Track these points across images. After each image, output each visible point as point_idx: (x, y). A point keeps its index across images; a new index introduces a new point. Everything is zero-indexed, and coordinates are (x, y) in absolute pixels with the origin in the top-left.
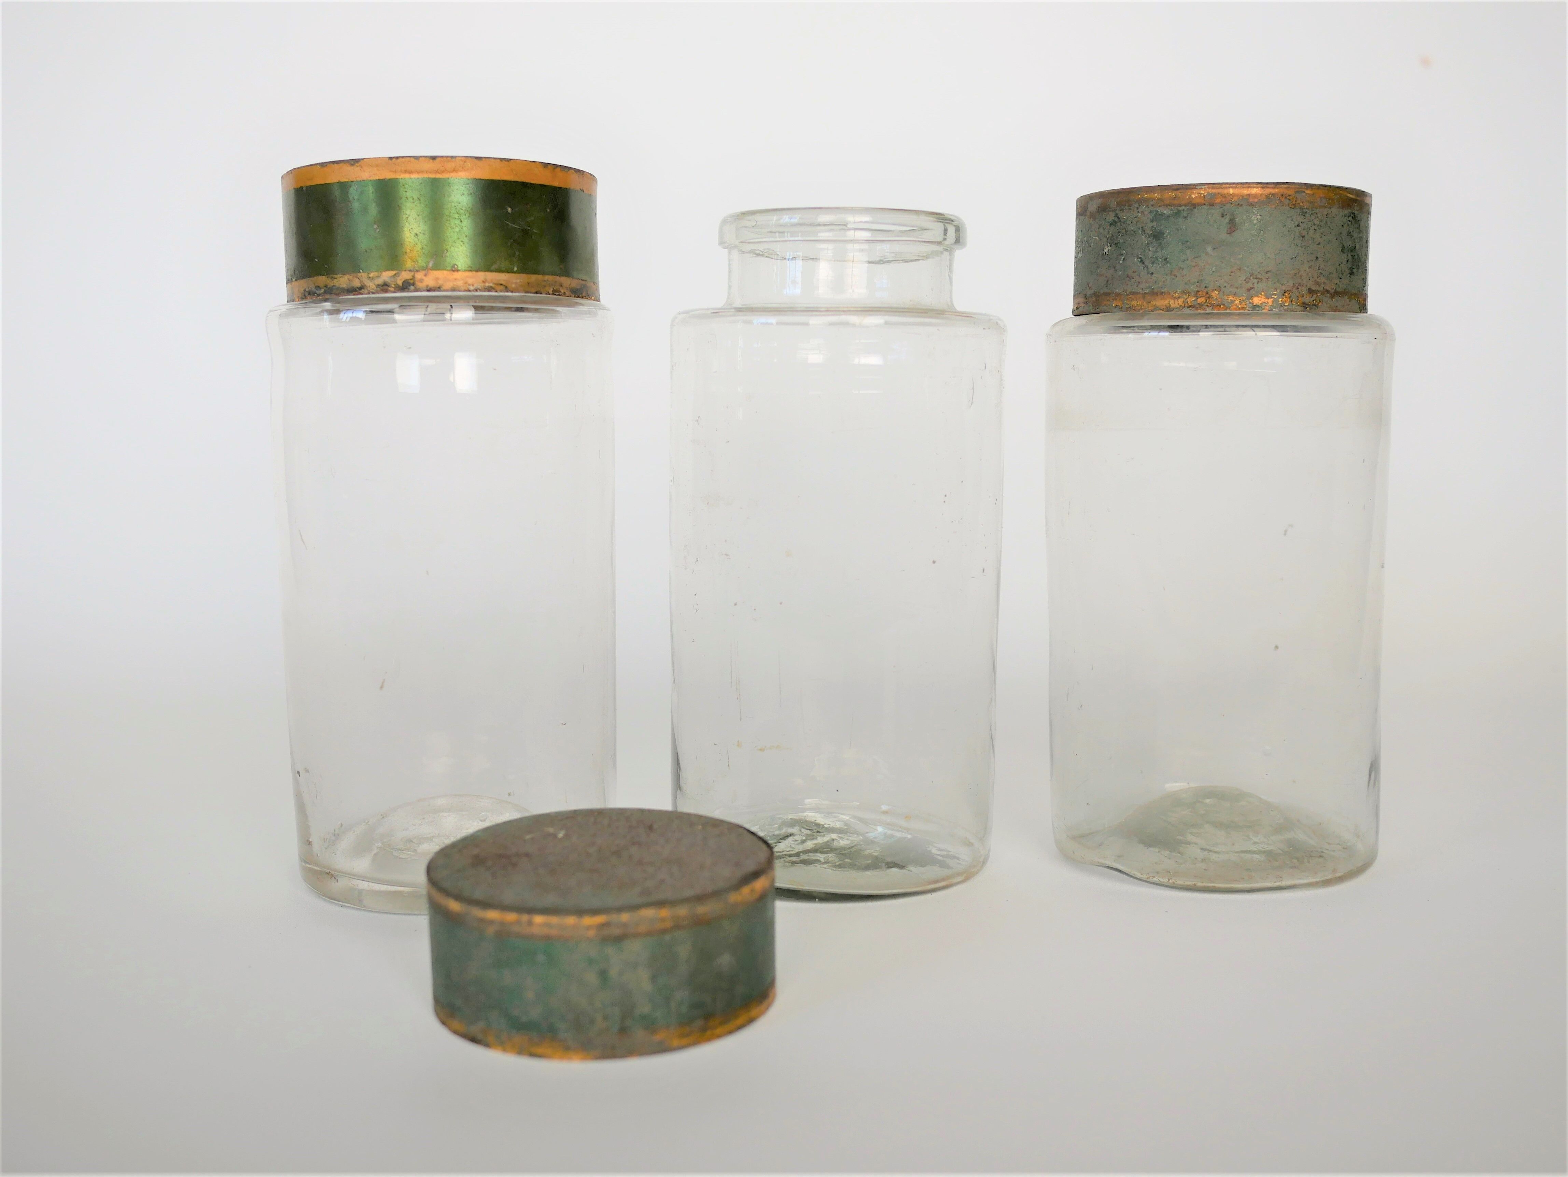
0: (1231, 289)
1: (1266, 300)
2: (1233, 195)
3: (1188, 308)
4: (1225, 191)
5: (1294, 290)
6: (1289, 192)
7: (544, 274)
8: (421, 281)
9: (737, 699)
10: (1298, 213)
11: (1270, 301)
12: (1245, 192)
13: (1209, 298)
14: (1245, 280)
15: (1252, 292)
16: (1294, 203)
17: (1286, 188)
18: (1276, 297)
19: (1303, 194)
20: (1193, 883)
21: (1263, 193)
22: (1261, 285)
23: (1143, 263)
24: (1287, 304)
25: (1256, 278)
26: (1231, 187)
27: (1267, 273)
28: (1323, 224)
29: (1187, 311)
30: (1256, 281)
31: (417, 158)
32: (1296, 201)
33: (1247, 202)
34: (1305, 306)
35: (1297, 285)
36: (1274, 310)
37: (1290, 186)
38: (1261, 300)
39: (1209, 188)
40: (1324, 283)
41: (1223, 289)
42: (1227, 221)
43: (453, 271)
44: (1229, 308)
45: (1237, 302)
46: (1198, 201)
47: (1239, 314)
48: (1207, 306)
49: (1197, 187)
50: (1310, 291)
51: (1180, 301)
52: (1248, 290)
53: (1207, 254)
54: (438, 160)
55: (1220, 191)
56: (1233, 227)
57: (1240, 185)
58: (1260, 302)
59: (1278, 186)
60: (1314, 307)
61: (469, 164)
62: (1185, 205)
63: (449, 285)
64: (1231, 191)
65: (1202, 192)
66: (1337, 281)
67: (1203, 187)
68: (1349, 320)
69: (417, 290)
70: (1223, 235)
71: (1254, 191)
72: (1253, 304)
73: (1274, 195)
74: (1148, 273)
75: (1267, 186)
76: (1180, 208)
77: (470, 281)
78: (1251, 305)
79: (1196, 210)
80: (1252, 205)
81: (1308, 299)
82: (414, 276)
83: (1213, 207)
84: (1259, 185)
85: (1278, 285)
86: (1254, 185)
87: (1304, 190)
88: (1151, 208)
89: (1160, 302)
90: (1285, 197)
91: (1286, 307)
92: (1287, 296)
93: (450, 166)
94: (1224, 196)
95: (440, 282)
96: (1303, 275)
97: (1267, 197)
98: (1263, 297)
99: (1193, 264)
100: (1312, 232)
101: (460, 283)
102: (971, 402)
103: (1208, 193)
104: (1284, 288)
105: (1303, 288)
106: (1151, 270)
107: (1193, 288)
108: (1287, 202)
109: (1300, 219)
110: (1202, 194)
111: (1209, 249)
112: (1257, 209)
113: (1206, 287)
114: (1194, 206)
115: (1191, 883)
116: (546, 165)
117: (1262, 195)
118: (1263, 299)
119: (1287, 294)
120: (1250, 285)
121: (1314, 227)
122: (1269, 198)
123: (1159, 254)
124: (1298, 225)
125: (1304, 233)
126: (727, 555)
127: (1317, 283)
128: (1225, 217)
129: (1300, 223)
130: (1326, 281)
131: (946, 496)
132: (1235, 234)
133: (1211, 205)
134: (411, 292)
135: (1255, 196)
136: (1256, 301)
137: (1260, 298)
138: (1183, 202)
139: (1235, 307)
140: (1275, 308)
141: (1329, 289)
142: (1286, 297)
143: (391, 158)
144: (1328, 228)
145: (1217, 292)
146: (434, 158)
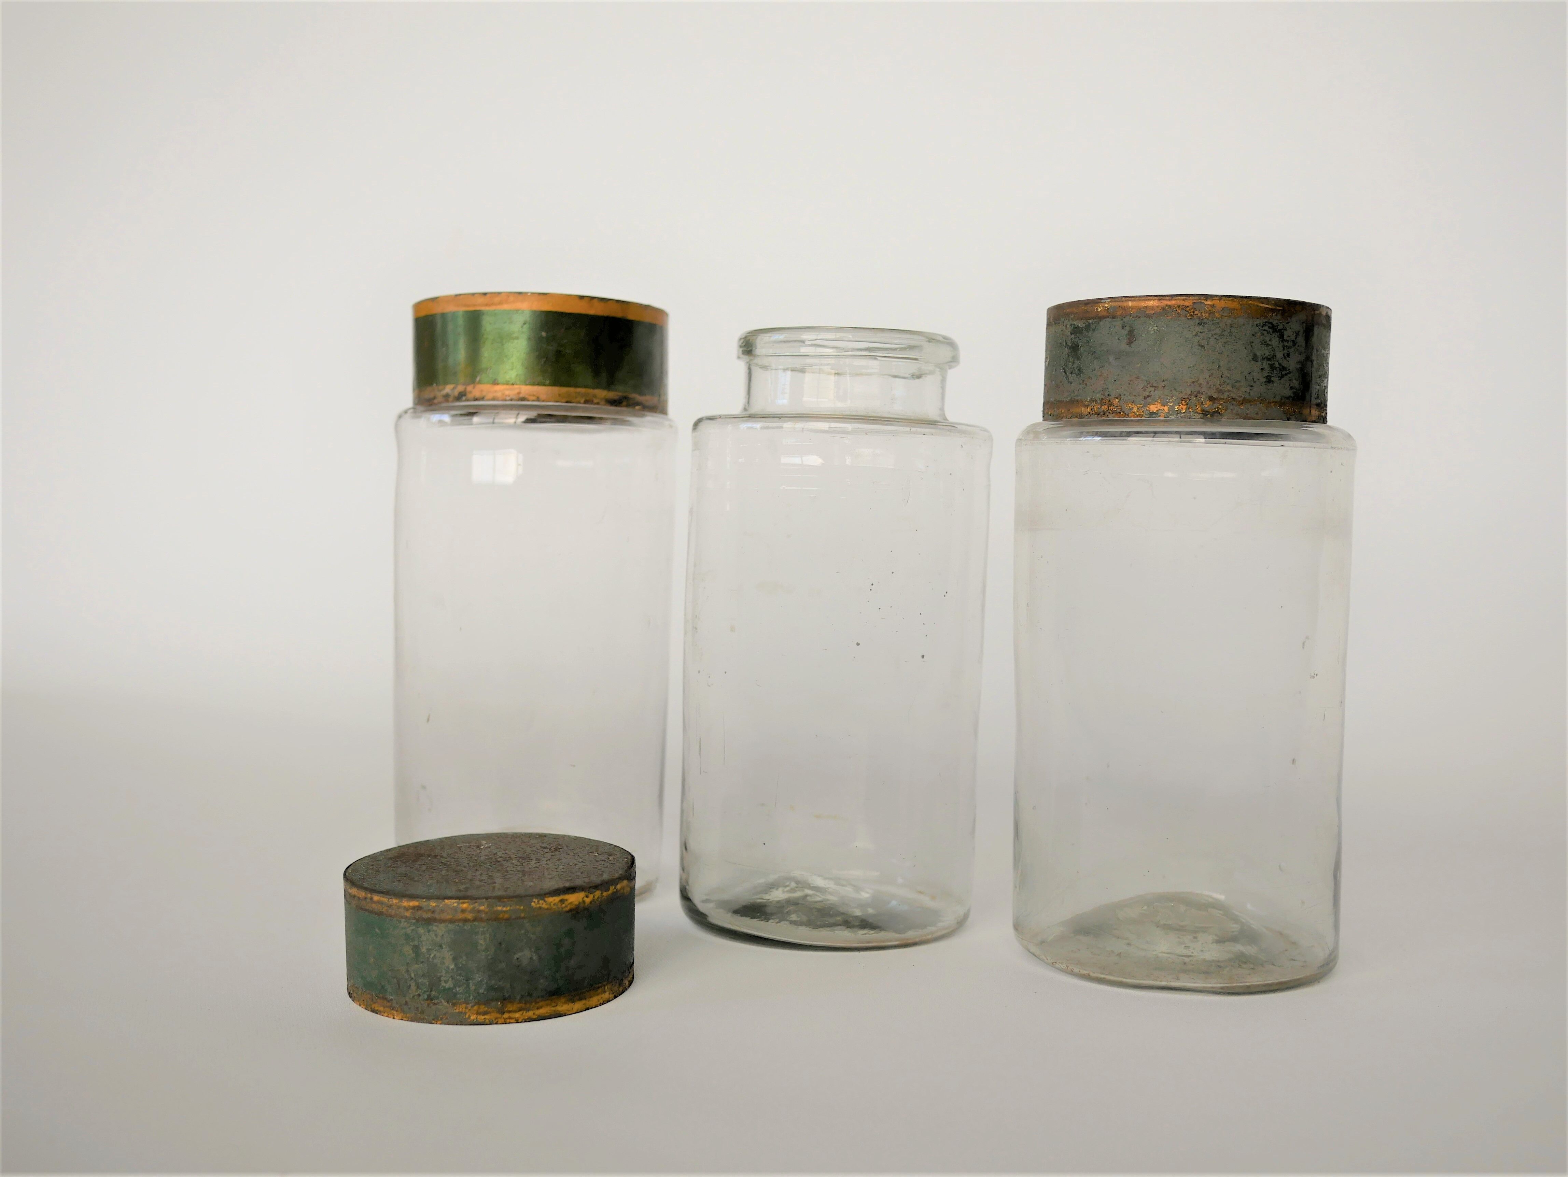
0: (1129, 397)
1: (1162, 408)
2: (1132, 308)
3: (1095, 415)
4: (1125, 304)
5: (1192, 397)
6: (1186, 303)
7: (576, 386)
8: (470, 392)
10: (1197, 323)
11: (1166, 408)
12: (1143, 304)
13: (1111, 405)
14: (1142, 388)
15: (1149, 400)
16: (1192, 313)
17: (1184, 300)
18: (1172, 404)
19: (1202, 305)
21: (1160, 304)
22: (1157, 393)
23: (1066, 373)
24: (1184, 411)
25: (1153, 387)
26: (1130, 300)
27: (1164, 381)
28: (1226, 333)
29: (1094, 418)
30: (1152, 389)
31: (473, 294)
32: (1194, 312)
33: (1145, 314)
34: (1205, 413)
35: (1195, 393)
36: (1170, 417)
37: (1188, 298)
38: (1157, 407)
39: (1112, 302)
40: (1229, 391)
41: (1122, 396)
42: (1126, 332)
43: (495, 384)
44: (1128, 415)
45: (1135, 409)
46: (1105, 314)
47: (1138, 421)
48: (1109, 413)
49: (1102, 301)
50: (1211, 398)
51: (1089, 409)
52: (1145, 398)
53: (1110, 364)
54: (488, 295)
55: (1120, 304)
56: (1131, 338)
57: (1137, 298)
58: (1157, 409)
59: (1174, 298)
60: (1216, 414)
61: (511, 298)
62: (1093, 318)
63: (490, 396)
64: (1130, 304)
65: (1106, 305)
66: (1248, 389)
67: (1107, 301)
69: (467, 400)
70: (1123, 346)
71: (1151, 303)
72: (1150, 411)
73: (1170, 306)
74: (1068, 382)
75: (1164, 298)
76: (1090, 321)
77: (507, 393)
78: (1148, 412)
79: (1101, 323)
80: (1149, 316)
81: (1208, 407)
82: (465, 389)
83: (1115, 320)
84: (1156, 298)
85: (1174, 392)
86: (1151, 298)
87: (1203, 301)
88: (1071, 322)
89: (1076, 410)
90: (1182, 308)
91: (1183, 414)
92: (1184, 404)
93: (497, 300)
94: (1124, 308)
95: (484, 393)
96: (1202, 382)
97: (1163, 309)
98: (1159, 405)
99: (1099, 373)
100: (1212, 341)
101: (499, 394)
103: (1111, 307)
104: (1181, 395)
105: (1203, 396)
106: (1071, 380)
107: (1098, 396)
108: (1183, 312)
109: (1199, 329)
110: (1106, 307)
111: (1111, 359)
112: (1153, 320)
113: (1108, 395)
114: (1101, 318)
116: (582, 297)
117: (1158, 307)
118: (1159, 407)
119: (1183, 402)
120: (1147, 393)
121: (1215, 336)
122: (1165, 310)
123: (1075, 365)
124: (1196, 335)
125: (1204, 343)
127: (1219, 391)
128: (1125, 328)
129: (1199, 333)
130: (1231, 389)
131: (872, 584)
132: (1133, 345)
133: (1113, 318)
134: (464, 401)
135: (1152, 308)
136: (1153, 408)
137: (1156, 406)
138: (1092, 316)
139: (1134, 414)
140: (1171, 415)
141: (1235, 396)
142: (1182, 405)
143: (456, 295)
144: (1233, 337)
145: (1117, 400)
146: (485, 294)
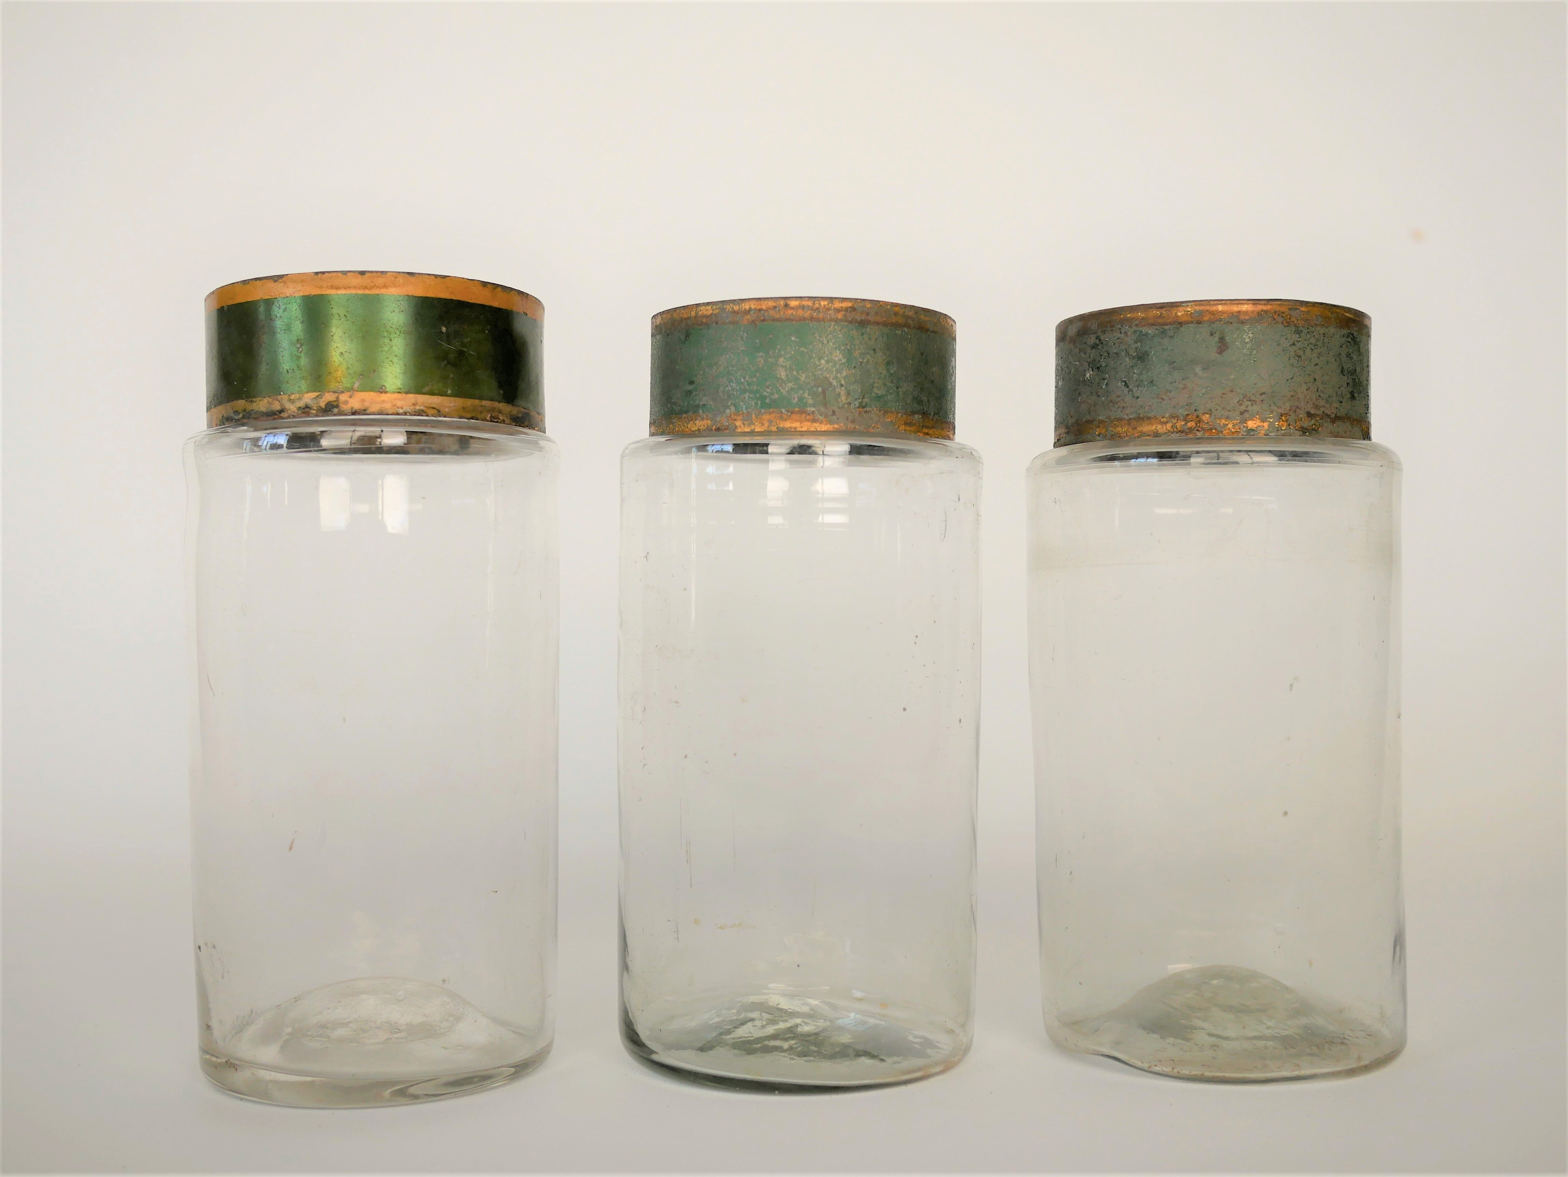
0: (1223, 412)
1: (1261, 424)
2: (1222, 312)
3: (1177, 433)
4: (1214, 308)
5: (1291, 413)
6: (1283, 309)
7: (481, 398)
8: (346, 402)
9: (688, 862)
10: (1293, 332)
11: (1266, 425)
12: (1235, 308)
13: (1199, 421)
14: (1238, 402)
15: (1246, 415)
16: (1288, 320)
17: (1279, 305)
18: (1271, 420)
19: (1298, 311)
20: (1201, 1073)
21: (1254, 309)
22: (1255, 408)
23: (1128, 387)
24: (1284, 428)
25: (1250, 401)
26: (1220, 304)
27: (1262, 394)
28: (1320, 344)
29: (1175, 436)
30: (1249, 403)
31: (345, 273)
32: (1290, 319)
33: (1237, 320)
34: (1304, 431)
35: (1294, 408)
36: (1270, 434)
37: (1283, 303)
38: (1256, 424)
39: (1196, 305)
40: (1324, 406)
41: (1214, 411)
42: (1216, 339)
43: (381, 393)
44: (1222, 432)
45: (1230, 426)
46: (1185, 319)
47: (1233, 439)
48: (1198, 430)
49: (1183, 305)
50: (1309, 415)
51: (1169, 426)
52: (1242, 413)
53: (1196, 375)
54: (367, 275)
55: (1208, 308)
56: (1223, 346)
57: (1228, 302)
58: (1255, 426)
59: (1270, 302)
60: (1313, 432)
61: (400, 280)
62: (1171, 324)
63: (375, 408)
64: (1220, 308)
65: (1189, 309)
66: (1337, 405)
67: (1190, 304)
68: (1353, 446)
69: (341, 413)
70: (1213, 355)
71: (1245, 308)
72: (1247, 427)
73: (1266, 312)
74: (1133, 397)
75: (1259, 302)
76: (1166, 327)
77: (399, 404)
78: (1245, 429)
79: (1182, 329)
80: (1243, 323)
81: (1307, 423)
82: (338, 398)
83: (1201, 325)
84: (1250, 302)
85: (1273, 407)
86: (1245, 302)
87: (1298, 307)
88: (1134, 328)
89: (1147, 428)
90: (1278, 314)
91: (1283, 432)
92: (1284, 420)
93: (380, 281)
94: (1212, 313)
95: (366, 404)
96: (1301, 397)
97: (1259, 314)
98: (1258, 421)
99: (1181, 386)
100: (1308, 351)
101: (388, 406)
102: (943, 536)
103: (1195, 311)
104: (1280, 411)
105: (1301, 411)
106: (1136, 395)
107: (1182, 412)
108: (1280, 319)
109: (1296, 337)
110: (1188, 311)
111: (1198, 370)
112: (1248, 326)
113: (1196, 410)
114: (1181, 324)
115: (1198, 1073)
116: (485, 284)
117: (1253, 312)
118: (1258, 423)
119: (1283, 418)
120: (1243, 408)
121: (1310, 346)
122: (1260, 316)
123: (1144, 377)
124: (1294, 344)
125: (1300, 353)
126: (676, 702)
127: (1316, 407)
128: (1214, 335)
129: (1295, 342)
130: (1325, 404)
131: (917, 637)
132: (1224, 353)
133: (1198, 323)
134: (335, 415)
135: (1246, 313)
136: (1251, 424)
137: (1254, 422)
138: (1169, 321)
139: (1228, 431)
140: (1271, 432)
141: (1329, 413)
142: (1283, 421)
143: (317, 273)
144: (1326, 348)
145: (1208, 416)
146: (362, 273)
